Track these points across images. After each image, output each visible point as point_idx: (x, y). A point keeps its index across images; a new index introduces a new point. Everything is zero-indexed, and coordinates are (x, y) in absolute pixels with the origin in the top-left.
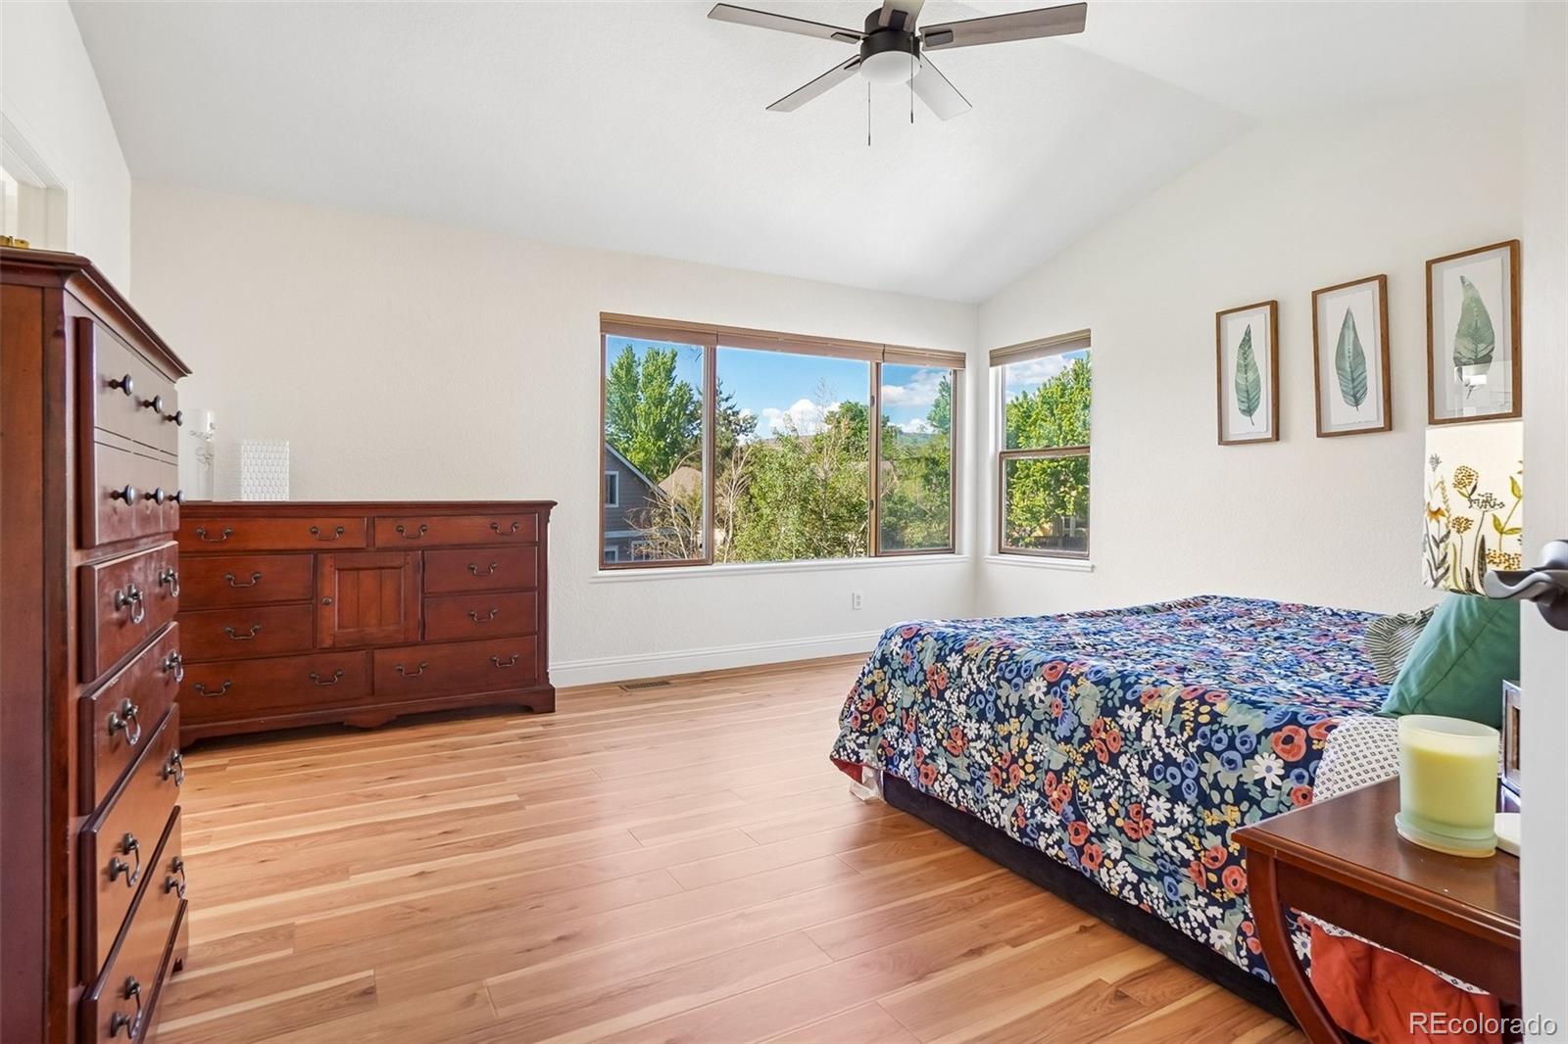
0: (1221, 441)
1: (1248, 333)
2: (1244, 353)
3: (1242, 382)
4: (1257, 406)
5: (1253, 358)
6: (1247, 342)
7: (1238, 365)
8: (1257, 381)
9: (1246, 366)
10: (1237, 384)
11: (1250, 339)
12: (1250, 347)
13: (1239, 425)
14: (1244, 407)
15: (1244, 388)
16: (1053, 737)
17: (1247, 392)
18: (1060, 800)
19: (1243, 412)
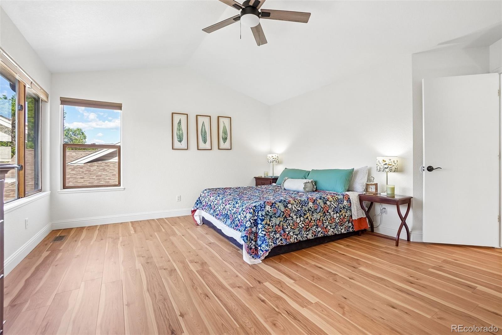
0: (173, 149)
1: (180, 120)
2: (179, 126)
3: (178, 133)
4: (182, 140)
5: (181, 128)
6: (180, 123)
7: (177, 128)
8: (182, 134)
9: (179, 129)
10: (177, 134)
11: (181, 122)
12: (181, 124)
13: (177, 145)
14: (179, 140)
15: (179, 135)
16: (317, 213)
17: (180, 136)
18: (321, 224)
19: (179, 141)
